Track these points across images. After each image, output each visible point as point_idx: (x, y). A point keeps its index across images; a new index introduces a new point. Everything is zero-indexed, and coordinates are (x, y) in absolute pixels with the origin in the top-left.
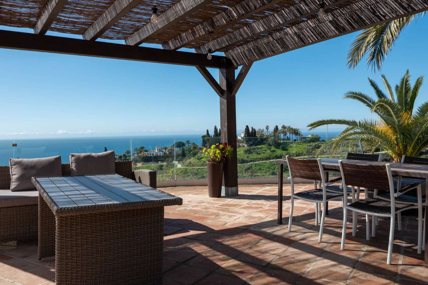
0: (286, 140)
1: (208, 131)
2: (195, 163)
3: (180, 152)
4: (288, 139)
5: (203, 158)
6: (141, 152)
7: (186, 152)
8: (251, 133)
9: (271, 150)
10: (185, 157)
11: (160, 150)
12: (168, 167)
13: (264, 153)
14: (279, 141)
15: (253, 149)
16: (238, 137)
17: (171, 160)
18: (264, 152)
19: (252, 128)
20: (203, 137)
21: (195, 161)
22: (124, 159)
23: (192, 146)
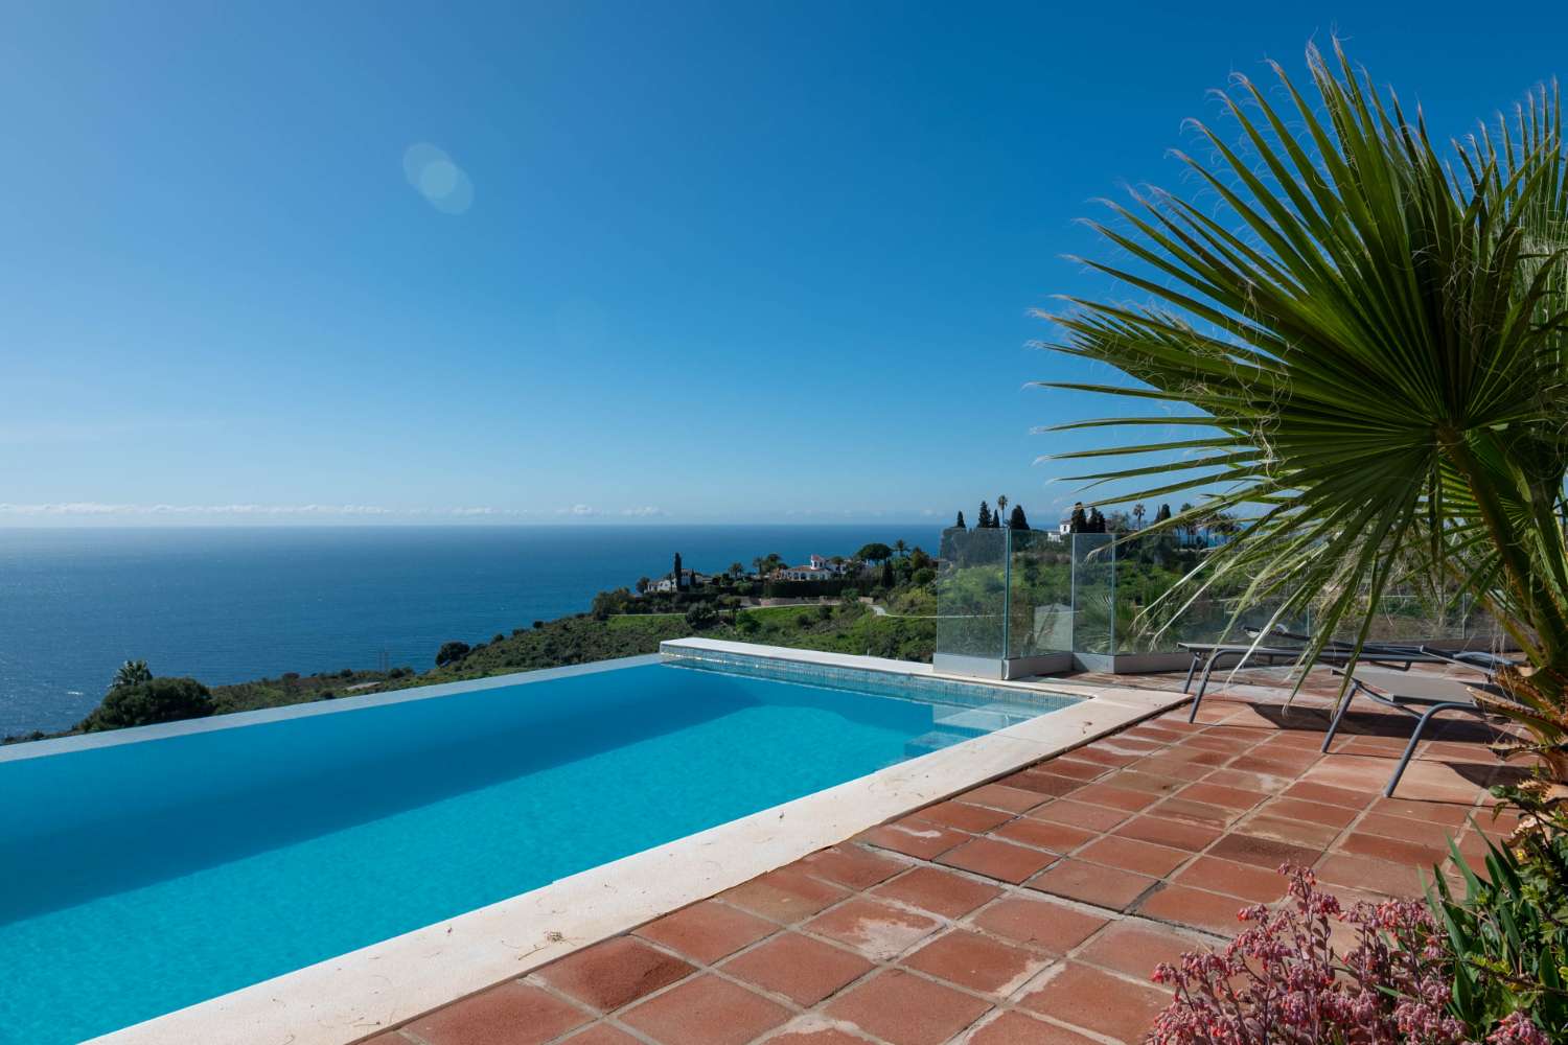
1: (960, 515)
2: (925, 605)
3: (880, 573)
4: (1202, 544)
5: (949, 590)
6: (770, 570)
7: (898, 574)
8: (1090, 525)
9: (1151, 575)
10: (894, 586)
11: (822, 566)
12: (847, 611)
13: (1129, 583)
14: (1175, 550)
15: (1095, 570)
16: (1050, 535)
17: (854, 594)
18: (1129, 579)
20: (948, 532)
21: (924, 598)
22: (726, 586)
23: (914, 557)
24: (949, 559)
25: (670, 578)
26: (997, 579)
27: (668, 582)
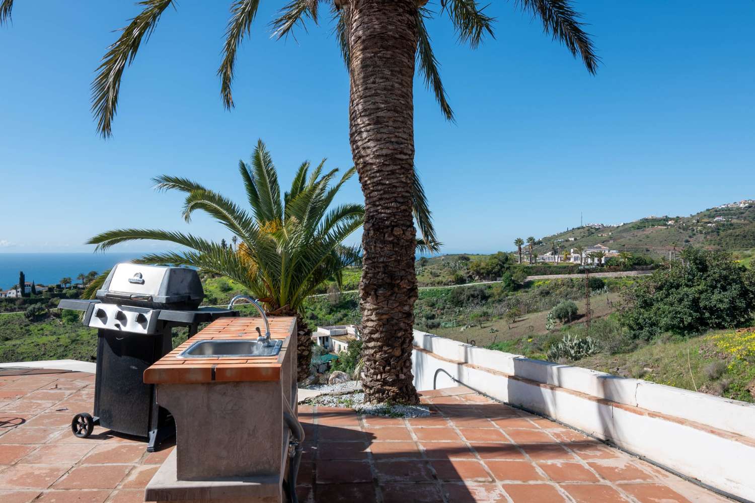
22: (58, 292)
25: (16, 288)
26: (228, 284)
27: (14, 291)
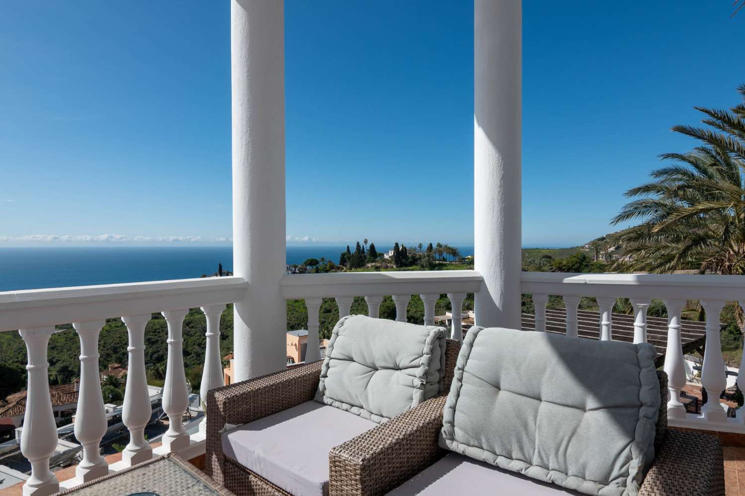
0: (441, 261)
1: (348, 247)
4: (444, 260)
8: (401, 252)
14: (434, 262)
16: (385, 255)
19: (402, 245)
20: (343, 255)
23: (329, 265)
24: (344, 266)
